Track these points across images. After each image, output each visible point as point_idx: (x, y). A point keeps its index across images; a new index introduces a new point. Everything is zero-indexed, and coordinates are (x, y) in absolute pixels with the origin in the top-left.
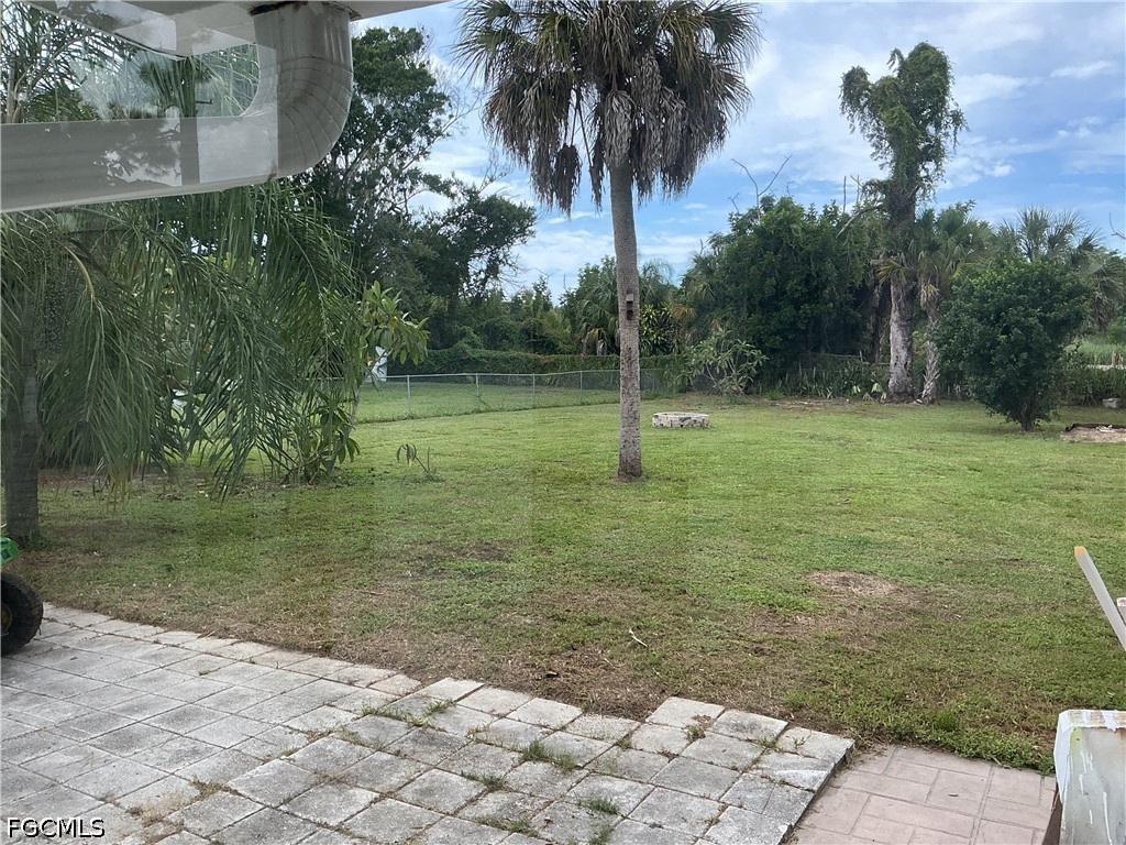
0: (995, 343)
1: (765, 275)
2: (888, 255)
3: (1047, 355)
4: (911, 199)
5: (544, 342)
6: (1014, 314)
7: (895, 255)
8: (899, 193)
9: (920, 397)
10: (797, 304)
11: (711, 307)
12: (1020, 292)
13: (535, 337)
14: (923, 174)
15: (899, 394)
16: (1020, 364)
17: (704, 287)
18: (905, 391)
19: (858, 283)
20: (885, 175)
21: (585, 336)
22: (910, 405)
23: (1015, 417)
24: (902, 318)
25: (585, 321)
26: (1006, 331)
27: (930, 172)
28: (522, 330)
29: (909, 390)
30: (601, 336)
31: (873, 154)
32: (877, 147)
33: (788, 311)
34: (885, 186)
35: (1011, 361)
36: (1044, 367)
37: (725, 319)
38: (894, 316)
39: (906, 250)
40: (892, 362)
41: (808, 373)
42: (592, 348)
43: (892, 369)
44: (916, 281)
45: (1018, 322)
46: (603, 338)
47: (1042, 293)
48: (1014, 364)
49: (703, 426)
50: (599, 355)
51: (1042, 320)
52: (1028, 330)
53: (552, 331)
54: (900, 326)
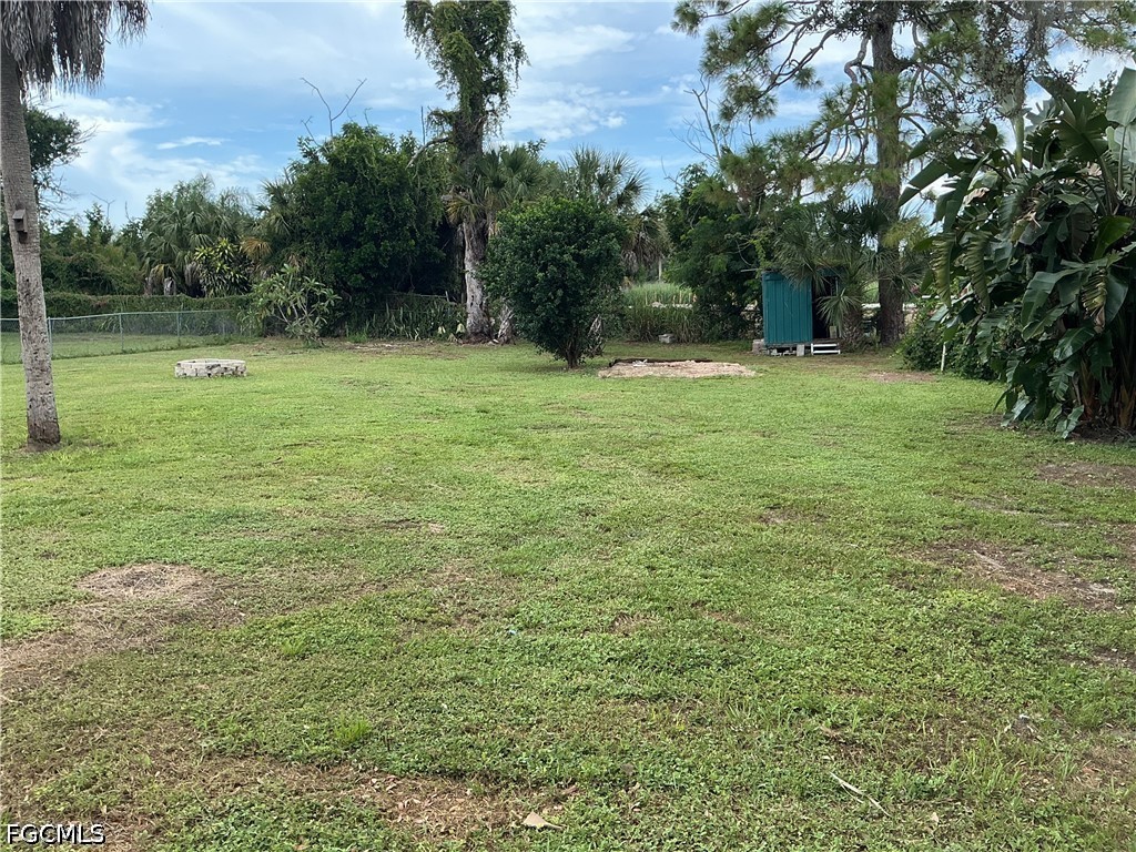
0: (535, 281)
1: (341, 208)
2: (457, 191)
3: (582, 292)
4: (476, 133)
5: (99, 280)
6: (551, 250)
7: (464, 191)
8: (466, 126)
9: (496, 337)
10: (376, 239)
11: (288, 242)
12: (556, 229)
13: (87, 274)
14: (488, 107)
15: (476, 334)
16: (557, 302)
17: (277, 218)
18: (482, 332)
19: (439, 220)
20: (452, 105)
21: (149, 272)
22: (486, 345)
23: (562, 354)
24: (475, 257)
25: (149, 255)
26: (544, 268)
27: (496, 106)
28: (71, 266)
29: (485, 330)
30: (168, 274)
31: (439, 83)
32: (443, 75)
33: (369, 247)
34: (450, 118)
35: (549, 299)
36: (581, 305)
37: (303, 255)
38: (468, 254)
39: (474, 185)
40: (468, 302)
41: (396, 314)
42: (158, 287)
43: (469, 309)
44: (485, 218)
45: (554, 259)
46: (170, 275)
47: (577, 230)
48: (552, 301)
49: (235, 374)
50: (166, 294)
51: (576, 257)
52: (562, 266)
53: (110, 268)
54: (474, 265)
